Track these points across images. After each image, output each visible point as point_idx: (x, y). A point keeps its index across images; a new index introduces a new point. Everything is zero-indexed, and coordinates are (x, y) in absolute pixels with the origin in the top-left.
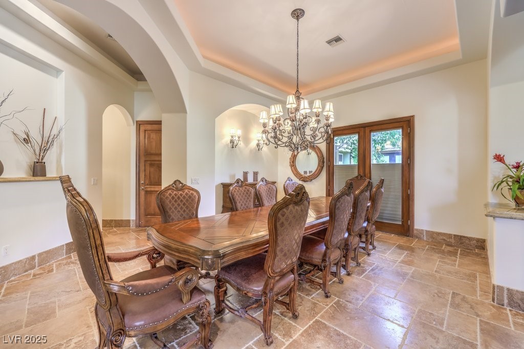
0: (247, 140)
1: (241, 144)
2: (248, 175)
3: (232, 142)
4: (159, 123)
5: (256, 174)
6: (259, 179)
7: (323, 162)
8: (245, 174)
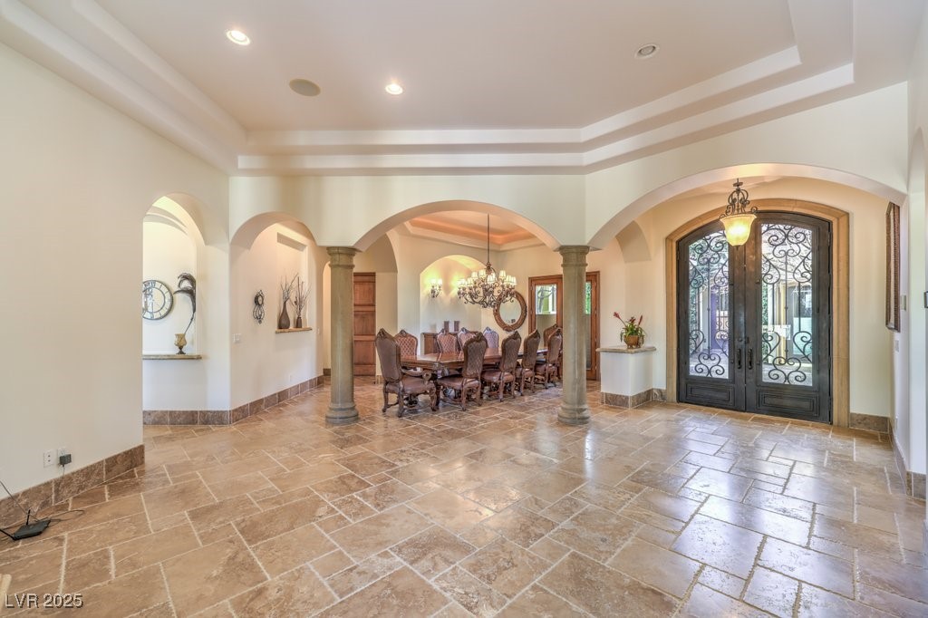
0: (447, 289)
1: (442, 293)
2: (450, 325)
3: (433, 292)
4: (373, 275)
5: (457, 324)
6: (460, 329)
7: (526, 311)
8: (446, 324)
